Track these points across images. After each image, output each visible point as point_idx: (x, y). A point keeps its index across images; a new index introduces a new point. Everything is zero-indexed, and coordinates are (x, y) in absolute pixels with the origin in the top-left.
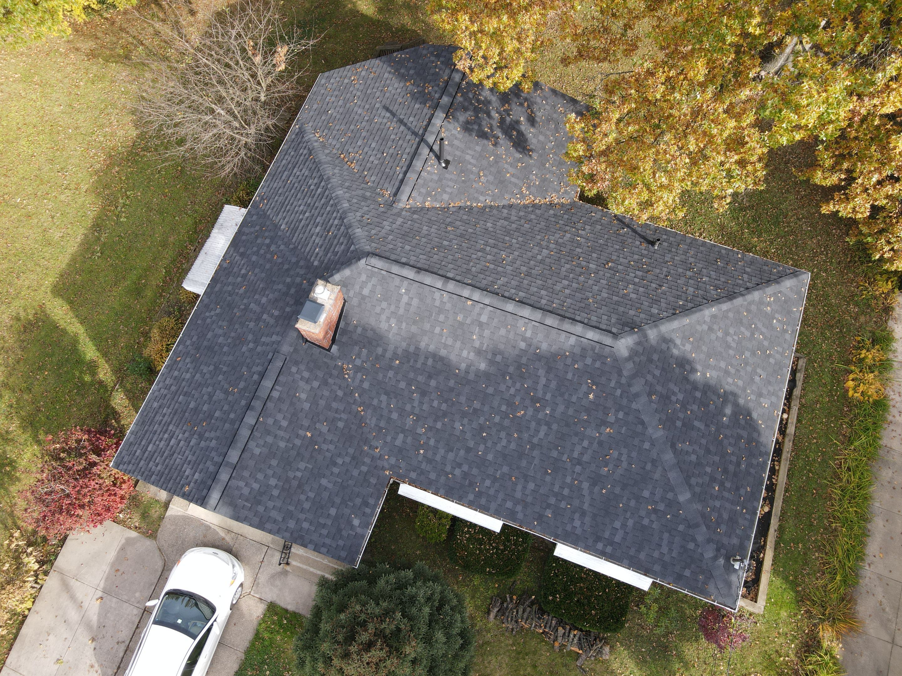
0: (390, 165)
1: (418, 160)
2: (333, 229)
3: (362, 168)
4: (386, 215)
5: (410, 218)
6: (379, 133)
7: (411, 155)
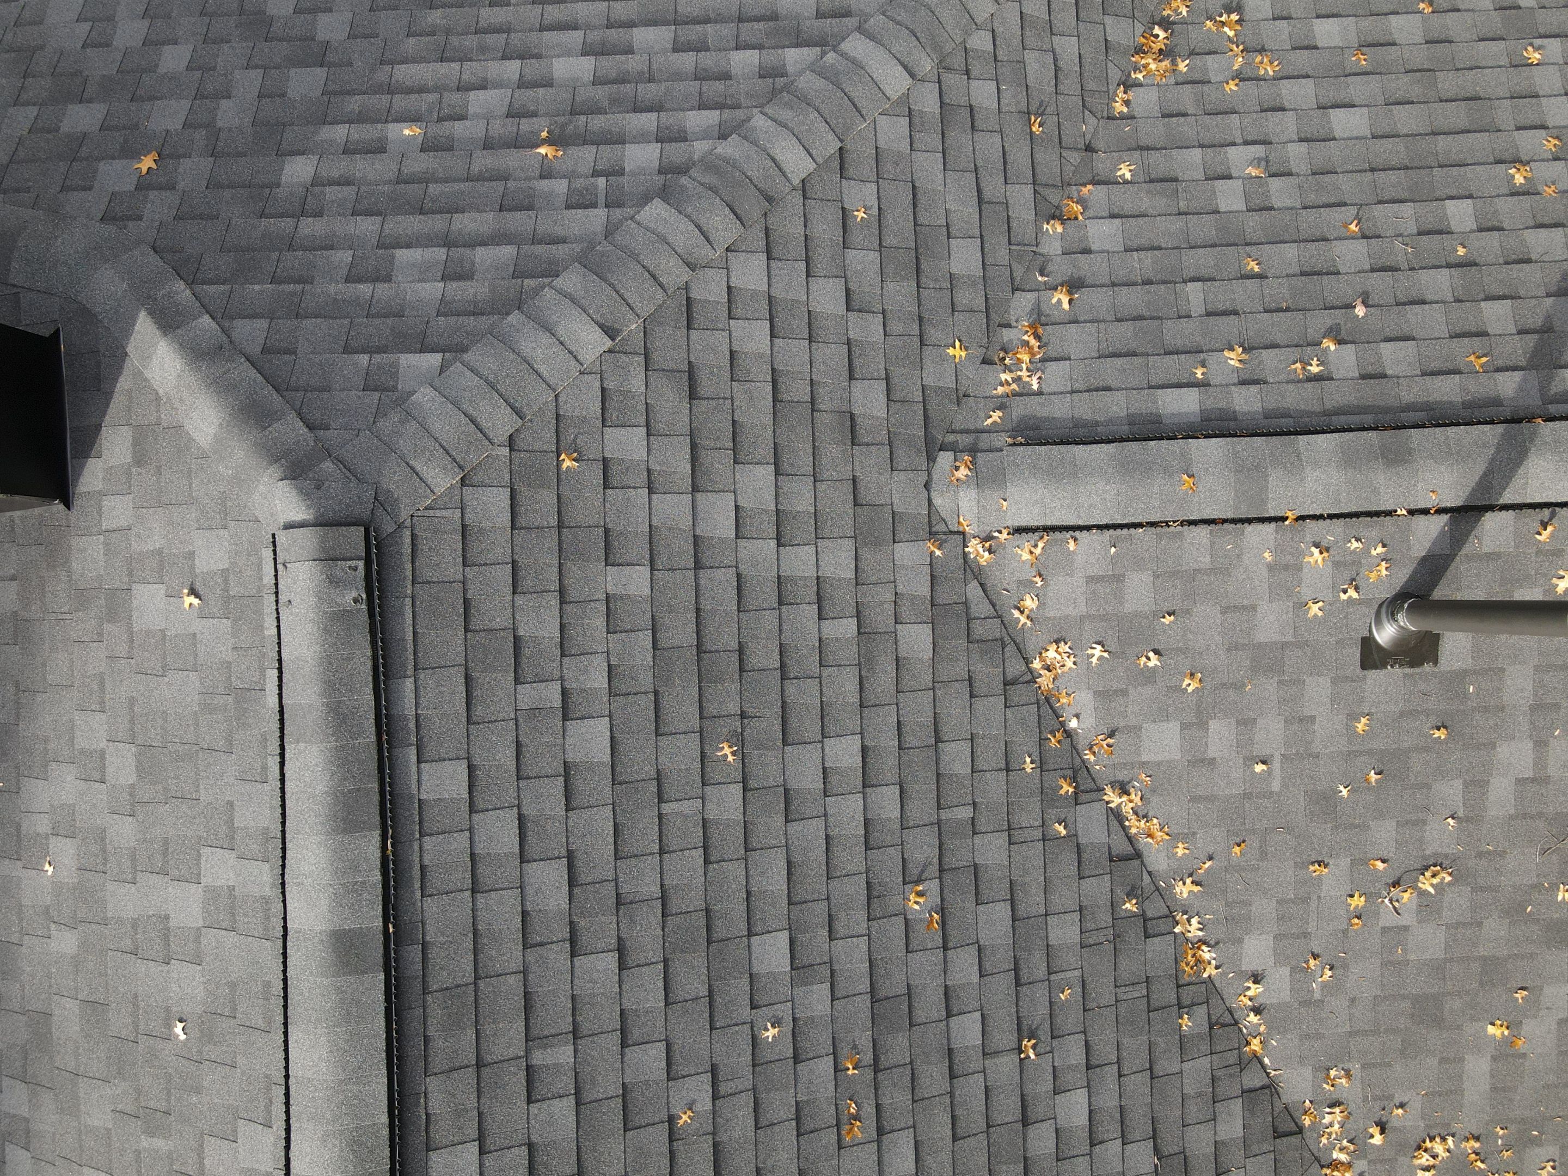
0: (1243, 293)
1: (1349, 460)
2: (585, 156)
3: (1153, 131)
4: (832, 451)
5: (881, 618)
6: (1456, 115)
7: (1371, 393)
